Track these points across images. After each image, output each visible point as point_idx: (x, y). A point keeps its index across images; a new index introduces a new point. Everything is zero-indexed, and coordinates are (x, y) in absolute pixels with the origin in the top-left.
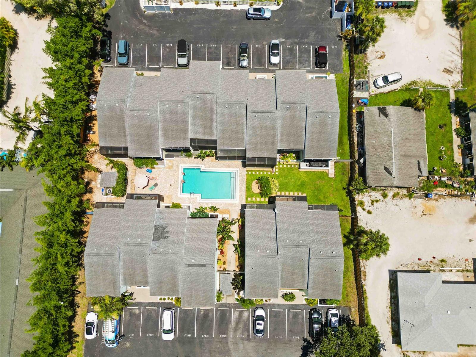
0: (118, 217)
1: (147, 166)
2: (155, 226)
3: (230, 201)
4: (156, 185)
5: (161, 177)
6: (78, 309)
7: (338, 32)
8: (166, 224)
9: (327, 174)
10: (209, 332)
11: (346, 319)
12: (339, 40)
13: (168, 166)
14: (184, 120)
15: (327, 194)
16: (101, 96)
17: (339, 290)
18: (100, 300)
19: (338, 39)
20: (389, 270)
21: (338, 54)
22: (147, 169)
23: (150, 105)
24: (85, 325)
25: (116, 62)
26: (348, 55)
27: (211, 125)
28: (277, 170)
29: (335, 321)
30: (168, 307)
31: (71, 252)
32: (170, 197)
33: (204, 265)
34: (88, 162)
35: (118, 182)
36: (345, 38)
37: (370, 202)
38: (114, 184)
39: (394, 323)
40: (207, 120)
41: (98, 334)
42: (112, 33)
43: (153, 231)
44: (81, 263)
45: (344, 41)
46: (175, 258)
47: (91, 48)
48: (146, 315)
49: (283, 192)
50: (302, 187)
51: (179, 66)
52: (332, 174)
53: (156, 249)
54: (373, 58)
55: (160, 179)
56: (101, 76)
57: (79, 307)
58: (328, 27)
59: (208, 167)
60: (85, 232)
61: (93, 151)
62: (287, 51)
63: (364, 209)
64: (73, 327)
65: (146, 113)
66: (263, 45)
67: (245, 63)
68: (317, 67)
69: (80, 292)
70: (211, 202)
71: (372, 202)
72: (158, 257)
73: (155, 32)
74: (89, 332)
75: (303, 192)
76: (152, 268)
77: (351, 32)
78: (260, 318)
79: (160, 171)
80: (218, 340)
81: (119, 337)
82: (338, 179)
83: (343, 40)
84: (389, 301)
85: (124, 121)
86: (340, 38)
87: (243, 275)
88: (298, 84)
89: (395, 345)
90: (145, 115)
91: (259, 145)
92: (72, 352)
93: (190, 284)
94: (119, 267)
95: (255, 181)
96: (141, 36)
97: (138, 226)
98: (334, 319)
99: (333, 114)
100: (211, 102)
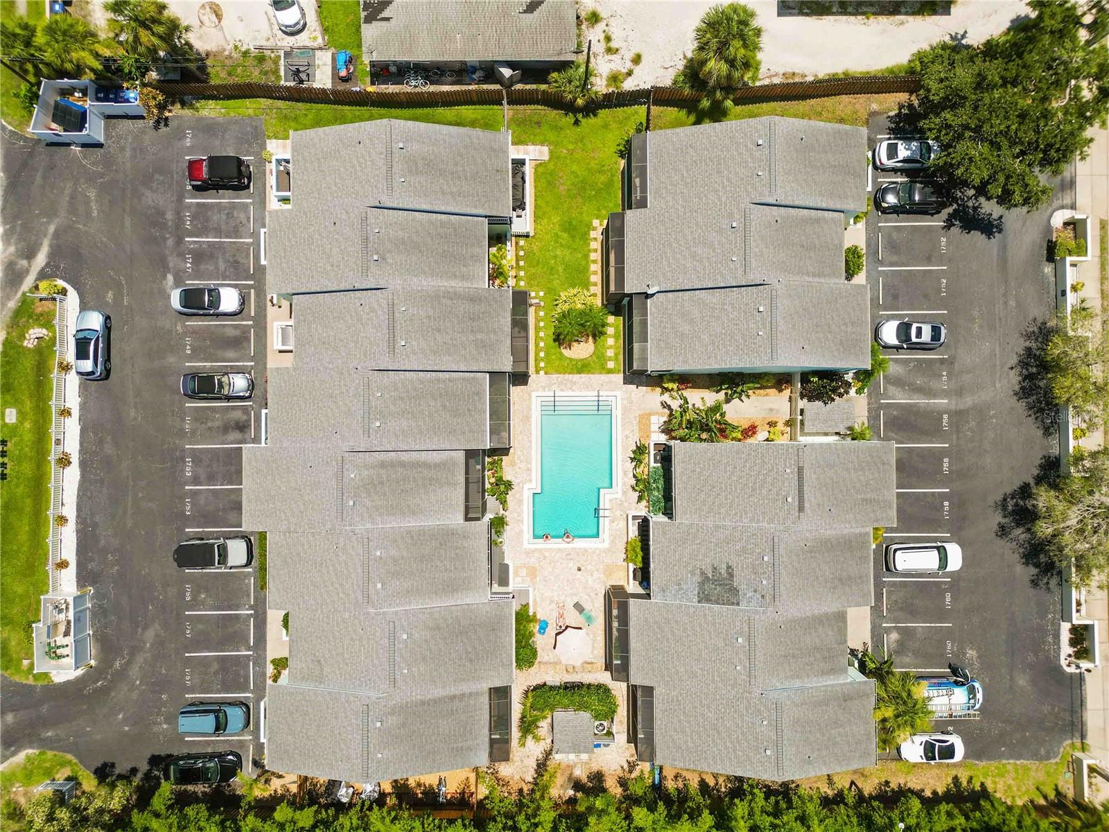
0: (678, 700)
1: (531, 635)
2: (699, 602)
3: (618, 413)
4: (579, 607)
5: (558, 595)
6: (893, 785)
7: (145, 127)
8: (693, 573)
9: (541, 164)
10: (937, 456)
11: (898, 123)
12: (166, 125)
13: (529, 579)
14: (417, 538)
15: (593, 164)
16: (353, 771)
17: (846, 133)
18: (885, 730)
19: (164, 129)
20: (779, 15)
21: (209, 128)
22: (539, 632)
23: (378, 634)
24: (932, 762)
25: (241, 738)
26: (211, 102)
27: (426, 465)
28: (533, 294)
29: (907, 149)
30: (885, 560)
32: (609, 571)
33: (800, 470)
35: (582, 707)
36: (162, 107)
37: (610, 57)
38: (586, 716)
39: (903, 10)
40: (414, 478)
41: (950, 728)
42: (156, 754)
43: (716, 607)
44: (781, 786)
45: (170, 111)
46: (782, 546)
47: (208, 809)
48: (900, 613)
49: (588, 278)
50: (575, 229)
51: (250, 564)
52: (541, 152)
53: (763, 596)
54: (220, 34)
55: (563, 598)
56: (280, 777)
57: (887, 783)
58: (128, 153)
59: (530, 475)
60: (703, 785)
62: (202, 267)
63: (630, 74)
64: (935, 793)
65: (399, 643)
66: (185, 334)
67: (239, 383)
68: (248, 187)
69: (853, 783)
70: (620, 464)
71: (609, 50)
72: (782, 588)
73: (150, 635)
74: (949, 752)
75: (589, 227)
76: (808, 603)
77: (145, 90)
78: (904, 330)
79: (544, 599)
80: (954, 436)
82: (551, 136)
83: (167, 114)
84: (853, 18)
85: (423, 703)
86: (161, 122)
87: (805, 376)
88: (310, 231)
89: (953, 9)
90: (406, 647)
91: (479, 337)
92: (995, 792)
93: (843, 505)
94: (808, 689)
95: (563, 351)
96: (164, 671)
97: (701, 646)
98: (903, 152)
99: (394, 137)
100: (366, 467)
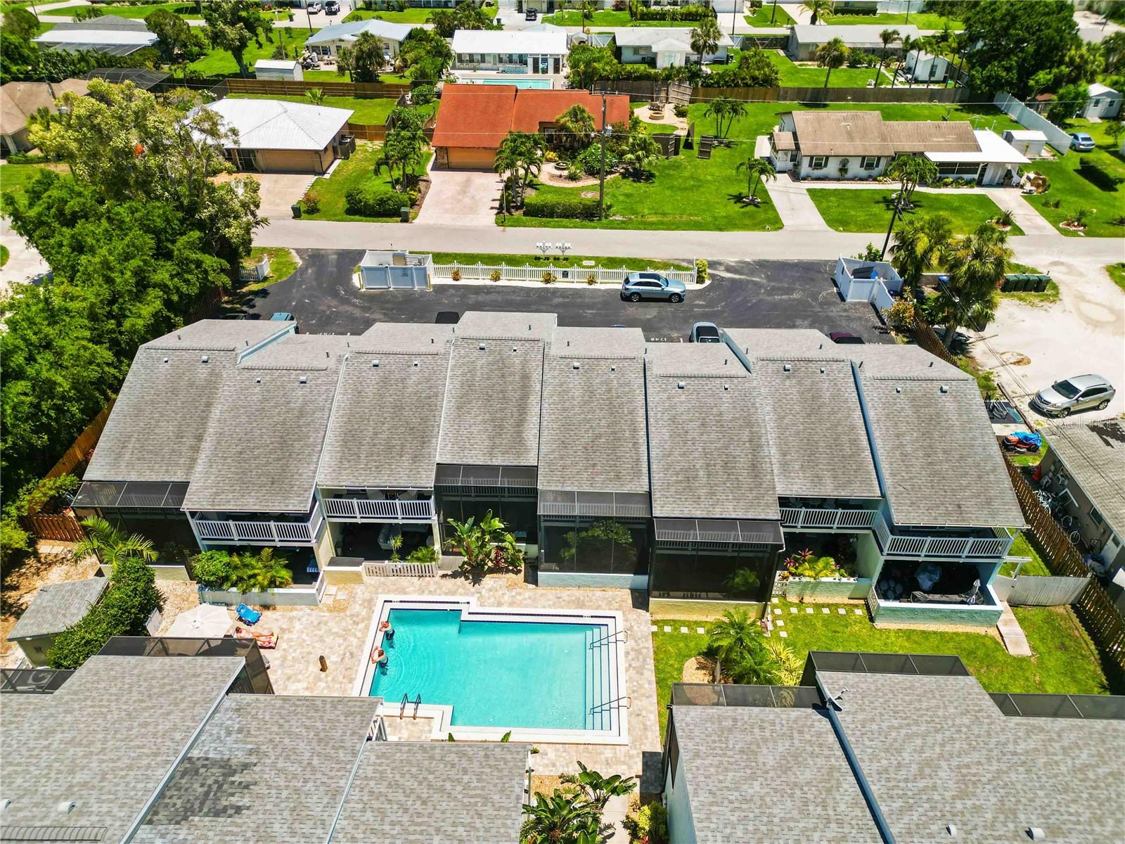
2: (186, 757)
3: (586, 736)
5: (291, 640)
7: (873, 321)
8: (253, 751)
9: (999, 644)
12: (881, 334)
13: (331, 602)
14: (427, 404)
19: (877, 332)
27: (520, 422)
34: (15, 588)
40: (505, 408)
45: (897, 335)
52: (1019, 646)
54: (998, 363)
58: (843, 313)
59: (492, 606)
61: (56, 556)
73: (378, 316)
79: (291, 619)
82: (1053, 663)
83: (892, 334)
85: (209, 404)
86: (883, 332)
91: (701, 473)
95: (694, 658)
99: (953, 383)
100: (525, 362)
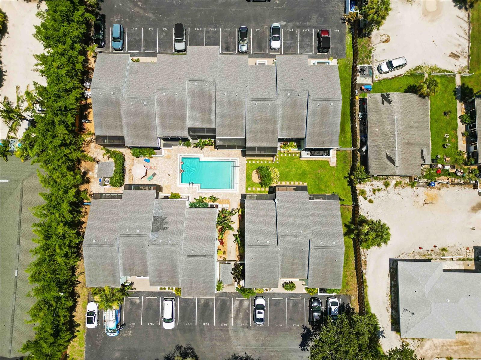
0: (116, 208)
1: (145, 156)
2: (154, 217)
3: (230, 191)
4: (154, 175)
5: (159, 167)
6: (78, 299)
7: (342, 15)
8: (165, 215)
9: (329, 163)
10: (210, 320)
11: (346, 308)
12: (342, 23)
13: (166, 156)
14: (182, 109)
15: (329, 183)
16: (96, 84)
17: (339, 280)
18: (100, 291)
19: (341, 22)
20: (390, 259)
21: (342, 38)
22: (145, 159)
23: (146, 93)
24: (86, 315)
25: (110, 48)
26: (352, 39)
27: (210, 113)
28: (277, 159)
29: (335, 310)
30: (168, 296)
31: (70, 243)
32: (168, 187)
33: (204, 256)
34: (85, 151)
35: (116, 173)
36: (349, 20)
37: (372, 191)
38: (112, 174)
39: (393, 311)
40: (205, 108)
41: (100, 324)
42: (106, 17)
43: (151, 222)
44: (81, 253)
45: (348, 24)
46: (175, 248)
47: (84, 33)
48: (147, 304)
49: (284, 181)
50: (303, 176)
51: (176, 51)
52: (333, 163)
53: (155, 240)
54: (378, 42)
55: (158, 169)
56: (95, 62)
57: (79, 297)
58: (332, 9)
59: (207, 157)
60: (83, 223)
61: (89, 140)
62: (288, 35)
63: (365, 198)
64: (74, 316)
65: (143, 101)
66: (263, 28)
67: (244, 48)
68: (319, 52)
69: (80, 282)
70: (210, 192)
71: (374, 191)
72: (158, 248)
73: (150, 15)
74: (90, 322)
75: (304, 182)
76: (152, 259)
77: (355, 14)
78: (261, 307)
79: (158, 161)
80: (218, 328)
81: (121, 326)
82: (340, 167)
83: (347, 23)
84: (389, 289)
85: (120, 110)
86: (344, 21)
87: (243, 265)
88: (300, 71)
89: (394, 332)
90: (141, 104)
91: (259, 134)
92: (73, 341)
93: (190, 274)
94: (118, 258)
95: (255, 170)
96: (136, 20)
97: (137, 217)
98: (333, 308)
99: (335, 101)
100: (210, 90)
